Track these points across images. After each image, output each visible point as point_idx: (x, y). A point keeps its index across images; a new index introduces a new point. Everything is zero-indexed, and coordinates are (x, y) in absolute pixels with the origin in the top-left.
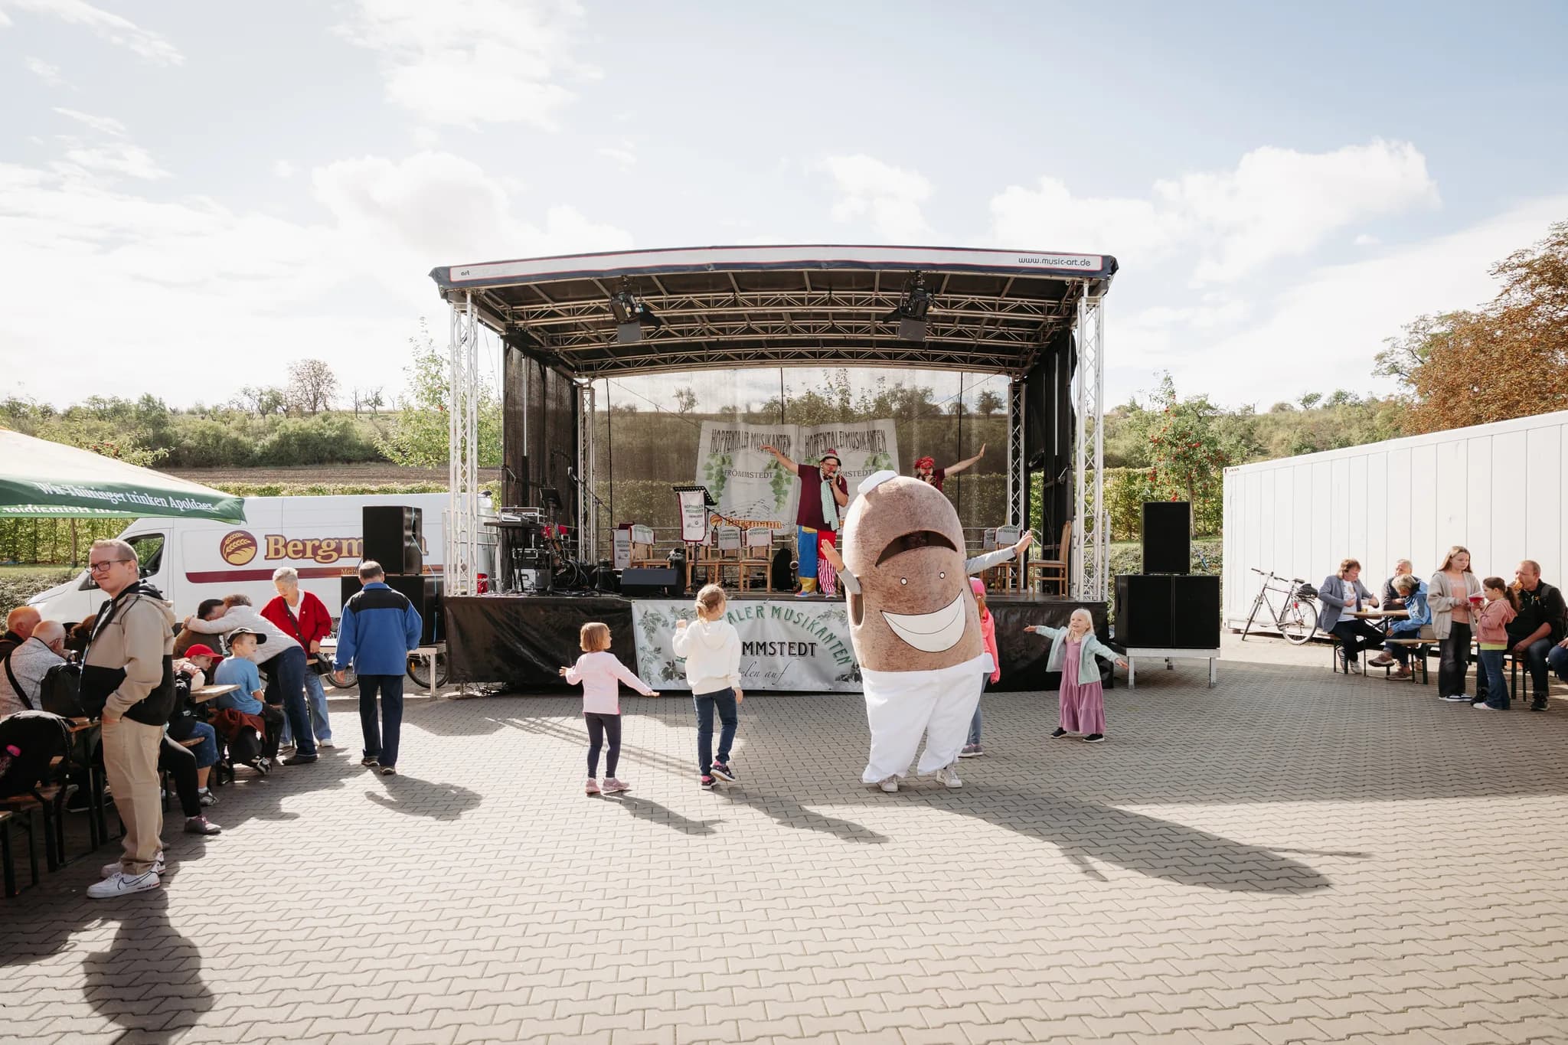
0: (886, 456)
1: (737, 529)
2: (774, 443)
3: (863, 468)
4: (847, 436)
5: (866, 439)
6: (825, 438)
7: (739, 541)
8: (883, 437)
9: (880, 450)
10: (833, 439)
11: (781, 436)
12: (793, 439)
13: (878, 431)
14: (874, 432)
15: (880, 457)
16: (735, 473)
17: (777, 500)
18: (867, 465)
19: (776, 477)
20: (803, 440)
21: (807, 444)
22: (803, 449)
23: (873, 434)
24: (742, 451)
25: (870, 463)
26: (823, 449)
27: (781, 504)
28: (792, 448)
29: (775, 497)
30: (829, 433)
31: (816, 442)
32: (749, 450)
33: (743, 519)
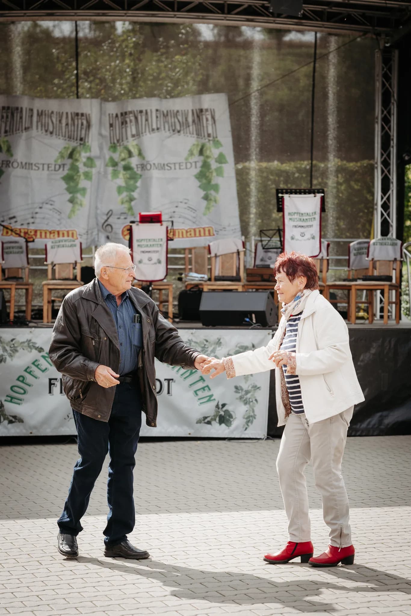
0: (217, 144)
1: (22, 241)
2: (67, 124)
3: (186, 159)
4: (165, 115)
5: (190, 119)
6: (136, 118)
7: (24, 256)
8: (213, 118)
9: (209, 135)
10: (147, 120)
11: (77, 114)
12: (94, 120)
13: (207, 110)
14: (201, 110)
15: (210, 145)
16: (15, 165)
17: (71, 201)
18: (191, 154)
19: (69, 170)
20: (106, 121)
21: (111, 125)
22: (106, 132)
23: (199, 113)
24: (24, 134)
25: (196, 152)
26: (134, 132)
27: (77, 207)
28: (94, 130)
29: (69, 196)
30: (141, 112)
31: (124, 123)
32: (34, 132)
33: (25, 227)
